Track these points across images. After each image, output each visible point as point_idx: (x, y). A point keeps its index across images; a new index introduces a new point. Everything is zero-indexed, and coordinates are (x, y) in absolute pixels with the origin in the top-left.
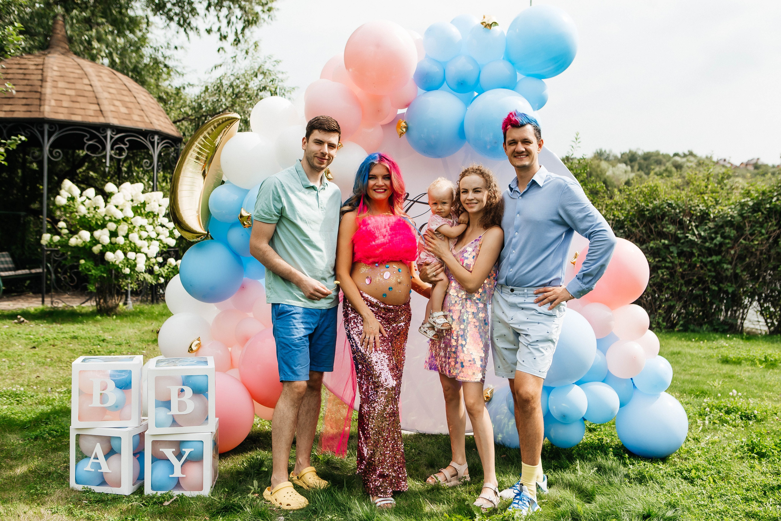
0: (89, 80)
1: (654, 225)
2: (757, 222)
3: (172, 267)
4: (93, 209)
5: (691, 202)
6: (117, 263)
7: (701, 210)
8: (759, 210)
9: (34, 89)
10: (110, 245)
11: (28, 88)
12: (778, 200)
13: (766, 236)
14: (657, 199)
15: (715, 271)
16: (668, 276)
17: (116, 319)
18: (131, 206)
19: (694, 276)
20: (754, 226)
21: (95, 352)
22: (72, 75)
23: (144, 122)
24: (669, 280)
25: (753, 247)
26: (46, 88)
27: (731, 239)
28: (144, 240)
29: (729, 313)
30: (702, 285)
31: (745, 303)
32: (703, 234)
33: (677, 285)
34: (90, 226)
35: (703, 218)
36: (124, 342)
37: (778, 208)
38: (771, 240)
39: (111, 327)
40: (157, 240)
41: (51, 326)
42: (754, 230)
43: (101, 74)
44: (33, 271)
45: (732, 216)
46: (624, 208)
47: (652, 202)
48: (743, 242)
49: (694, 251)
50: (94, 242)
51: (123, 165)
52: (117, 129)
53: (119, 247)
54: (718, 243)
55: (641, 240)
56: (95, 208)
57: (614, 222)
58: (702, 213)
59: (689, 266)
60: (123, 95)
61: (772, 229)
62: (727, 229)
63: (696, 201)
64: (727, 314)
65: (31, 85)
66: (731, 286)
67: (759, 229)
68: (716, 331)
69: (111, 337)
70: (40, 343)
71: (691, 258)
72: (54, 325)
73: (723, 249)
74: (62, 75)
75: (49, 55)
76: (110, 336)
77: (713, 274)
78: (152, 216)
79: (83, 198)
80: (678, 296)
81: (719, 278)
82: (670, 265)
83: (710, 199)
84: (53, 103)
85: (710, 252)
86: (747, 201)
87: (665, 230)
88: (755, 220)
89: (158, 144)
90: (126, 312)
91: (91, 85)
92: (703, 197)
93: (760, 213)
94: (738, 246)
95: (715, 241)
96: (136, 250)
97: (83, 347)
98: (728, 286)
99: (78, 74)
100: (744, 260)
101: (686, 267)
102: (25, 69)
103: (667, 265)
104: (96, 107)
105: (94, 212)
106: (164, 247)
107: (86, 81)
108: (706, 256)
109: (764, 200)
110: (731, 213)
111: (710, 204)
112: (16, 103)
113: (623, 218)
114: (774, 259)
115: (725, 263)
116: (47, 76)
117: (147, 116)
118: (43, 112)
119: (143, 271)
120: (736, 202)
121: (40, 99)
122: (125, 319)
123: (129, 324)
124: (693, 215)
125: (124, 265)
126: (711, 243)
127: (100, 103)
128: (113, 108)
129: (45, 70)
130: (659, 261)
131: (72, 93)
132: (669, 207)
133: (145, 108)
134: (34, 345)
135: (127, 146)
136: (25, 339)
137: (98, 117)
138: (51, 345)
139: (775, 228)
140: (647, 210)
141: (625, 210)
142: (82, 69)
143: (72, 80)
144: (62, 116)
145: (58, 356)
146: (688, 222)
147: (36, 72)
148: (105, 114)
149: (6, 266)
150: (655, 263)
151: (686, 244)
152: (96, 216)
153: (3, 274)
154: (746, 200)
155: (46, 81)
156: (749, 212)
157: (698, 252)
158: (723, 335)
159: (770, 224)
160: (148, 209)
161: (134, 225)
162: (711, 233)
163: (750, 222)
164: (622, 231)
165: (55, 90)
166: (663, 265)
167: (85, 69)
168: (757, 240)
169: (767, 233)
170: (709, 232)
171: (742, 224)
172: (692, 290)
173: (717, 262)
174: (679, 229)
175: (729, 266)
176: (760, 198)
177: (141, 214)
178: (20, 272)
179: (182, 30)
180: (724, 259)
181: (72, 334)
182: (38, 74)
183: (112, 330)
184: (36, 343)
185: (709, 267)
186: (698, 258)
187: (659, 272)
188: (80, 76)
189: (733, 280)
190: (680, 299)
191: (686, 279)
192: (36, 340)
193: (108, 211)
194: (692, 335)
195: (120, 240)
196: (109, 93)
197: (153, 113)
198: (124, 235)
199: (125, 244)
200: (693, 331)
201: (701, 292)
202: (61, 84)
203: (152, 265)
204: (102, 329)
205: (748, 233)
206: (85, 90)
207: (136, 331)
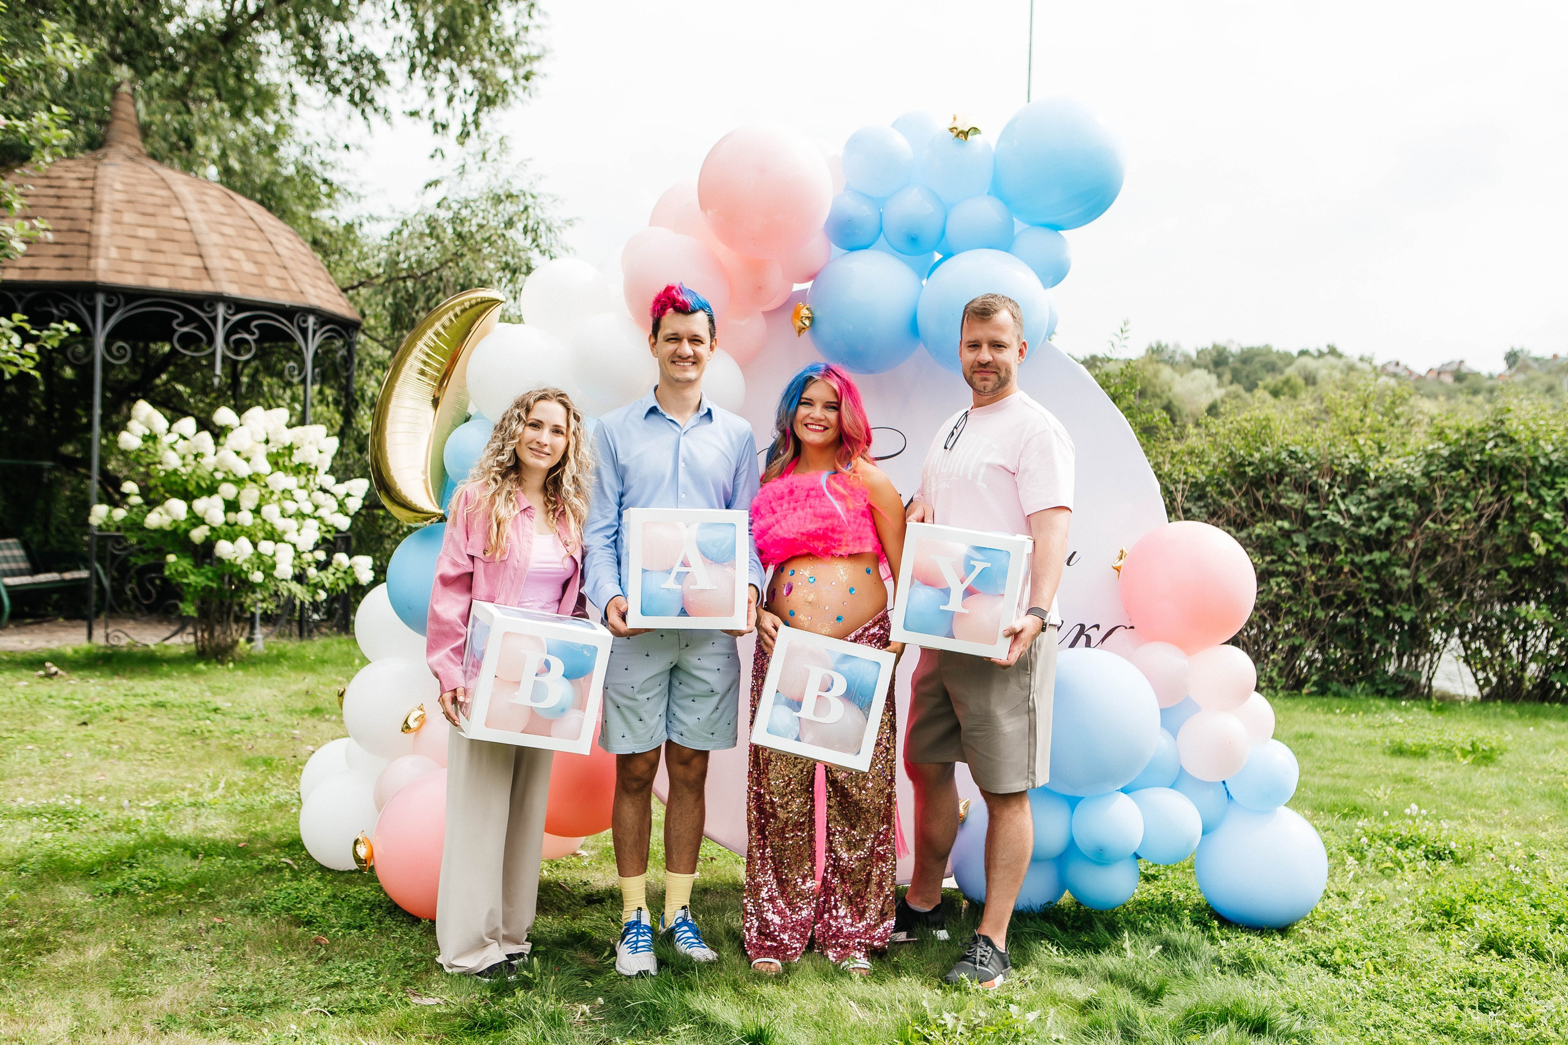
0: (184, 210)
1: (1262, 492)
2: (1457, 488)
3: (342, 569)
4: (192, 457)
5: (1333, 449)
6: (239, 562)
7: (1353, 466)
8: (1459, 466)
9: (78, 225)
10: (225, 528)
11: (64, 225)
12: (1496, 446)
13: (1475, 514)
14: (1268, 443)
15: (1378, 581)
16: (1290, 591)
17: (235, 668)
18: (265, 453)
19: (1339, 590)
20: (1452, 495)
21: (202, 732)
22: (150, 200)
23: (287, 290)
24: (1290, 598)
25: (1449, 534)
26: (99, 224)
27: (1408, 520)
28: (290, 517)
29: (1405, 659)
30: (1354, 607)
31: (1435, 642)
32: (1353, 510)
33: (1307, 607)
34: (186, 490)
35: (1357, 479)
36: (257, 714)
37: (1497, 462)
38: (1483, 523)
39: (226, 685)
40: (315, 518)
41: (110, 682)
42: (1451, 504)
43: (207, 199)
44: (68, 576)
45: (1410, 478)
46: (1206, 460)
47: (1258, 450)
48: (1432, 525)
49: (1339, 543)
50: (194, 520)
51: (242, 373)
52: (237, 305)
53: (242, 530)
54: (1383, 528)
55: (1238, 521)
56: (196, 456)
57: (1187, 487)
58: (1353, 471)
59: (1330, 570)
60: (248, 238)
61: (1484, 501)
62: (1401, 501)
63: (1343, 448)
64: (1401, 662)
65: (72, 219)
66: (1408, 610)
67: (1460, 501)
68: (1381, 693)
69: (229, 704)
70: (94, 715)
71: (1332, 555)
72: (116, 680)
73: (1394, 538)
74: (132, 199)
75: (106, 161)
76: (226, 701)
77: (1376, 586)
78: (305, 473)
79: (173, 437)
80: (1310, 627)
81: (1387, 594)
82: (1294, 568)
83: (1370, 443)
84: (114, 253)
85: (1369, 544)
86: (1439, 448)
87: (1283, 501)
88: (1453, 483)
89: (315, 332)
90: (255, 657)
91: (186, 219)
92: (1355, 441)
93: (1462, 471)
94: (1422, 533)
95: (1378, 525)
96: (274, 536)
97: (178, 724)
98: (1403, 609)
99: (162, 197)
100: (1434, 559)
101: (1323, 572)
102: (59, 187)
103: (1287, 568)
104: (196, 262)
105: (194, 463)
106: (329, 531)
107: (177, 212)
108: (1360, 552)
109: (1470, 446)
110: (1408, 471)
111: (1368, 453)
112: (42, 252)
113: (1203, 479)
114: (1489, 558)
115: (1398, 565)
116: (101, 202)
117: (294, 280)
118: (94, 271)
119: (289, 577)
120: (1418, 450)
121: (88, 245)
122: (252, 669)
123: (260, 678)
124: (1336, 473)
125: (253, 564)
126: (1370, 528)
127: (204, 253)
128: (228, 264)
129: (98, 189)
130: (1272, 562)
131: (150, 233)
132: (1291, 458)
133: (290, 264)
134: (84, 718)
135: (255, 337)
136: (65, 707)
137: (199, 280)
138: (115, 719)
139: (1491, 499)
140: (1250, 464)
141: (1207, 463)
142: (169, 188)
143: (150, 210)
144: (130, 279)
145: (133, 739)
146: (1327, 487)
147: (80, 193)
148: (214, 275)
149: (14, 566)
150: (1264, 566)
151: (1323, 529)
152: (199, 472)
153: (11, 581)
154: (1436, 446)
155: (100, 211)
156: (1442, 469)
157: (1346, 545)
158: (1394, 703)
159: (1481, 491)
160: (297, 458)
161: (271, 488)
162: (1371, 509)
163: (1444, 487)
164: (1201, 504)
165: (117, 228)
166: (1280, 569)
167: (175, 188)
168: (1457, 522)
169: (1475, 509)
170: (1366, 506)
171: (1428, 492)
172: (1335, 616)
173: (1382, 563)
174: (1309, 501)
175: (1405, 572)
176: (1463, 442)
177: (285, 469)
178: (42, 578)
179: (357, 112)
180: (1394, 558)
181: (155, 699)
182: (85, 198)
183: (229, 690)
184: (87, 716)
185: (1366, 573)
186: (1346, 554)
187: (1273, 582)
188: (166, 202)
189: (1413, 597)
190: (1312, 632)
191: (1323, 595)
192: (87, 709)
193: (220, 461)
194: (1335, 701)
195: (245, 518)
196: (222, 234)
197: (305, 274)
198: (253, 508)
199: (254, 525)
200: (1337, 694)
201: (1353, 620)
202: (129, 217)
203: (305, 566)
204: (210, 688)
205: (1440, 508)
206: (176, 230)
207: (275, 692)
